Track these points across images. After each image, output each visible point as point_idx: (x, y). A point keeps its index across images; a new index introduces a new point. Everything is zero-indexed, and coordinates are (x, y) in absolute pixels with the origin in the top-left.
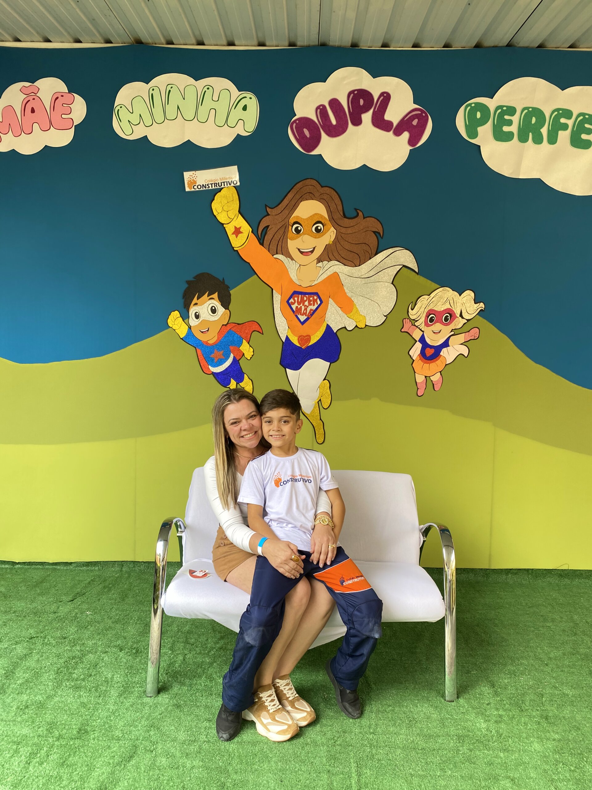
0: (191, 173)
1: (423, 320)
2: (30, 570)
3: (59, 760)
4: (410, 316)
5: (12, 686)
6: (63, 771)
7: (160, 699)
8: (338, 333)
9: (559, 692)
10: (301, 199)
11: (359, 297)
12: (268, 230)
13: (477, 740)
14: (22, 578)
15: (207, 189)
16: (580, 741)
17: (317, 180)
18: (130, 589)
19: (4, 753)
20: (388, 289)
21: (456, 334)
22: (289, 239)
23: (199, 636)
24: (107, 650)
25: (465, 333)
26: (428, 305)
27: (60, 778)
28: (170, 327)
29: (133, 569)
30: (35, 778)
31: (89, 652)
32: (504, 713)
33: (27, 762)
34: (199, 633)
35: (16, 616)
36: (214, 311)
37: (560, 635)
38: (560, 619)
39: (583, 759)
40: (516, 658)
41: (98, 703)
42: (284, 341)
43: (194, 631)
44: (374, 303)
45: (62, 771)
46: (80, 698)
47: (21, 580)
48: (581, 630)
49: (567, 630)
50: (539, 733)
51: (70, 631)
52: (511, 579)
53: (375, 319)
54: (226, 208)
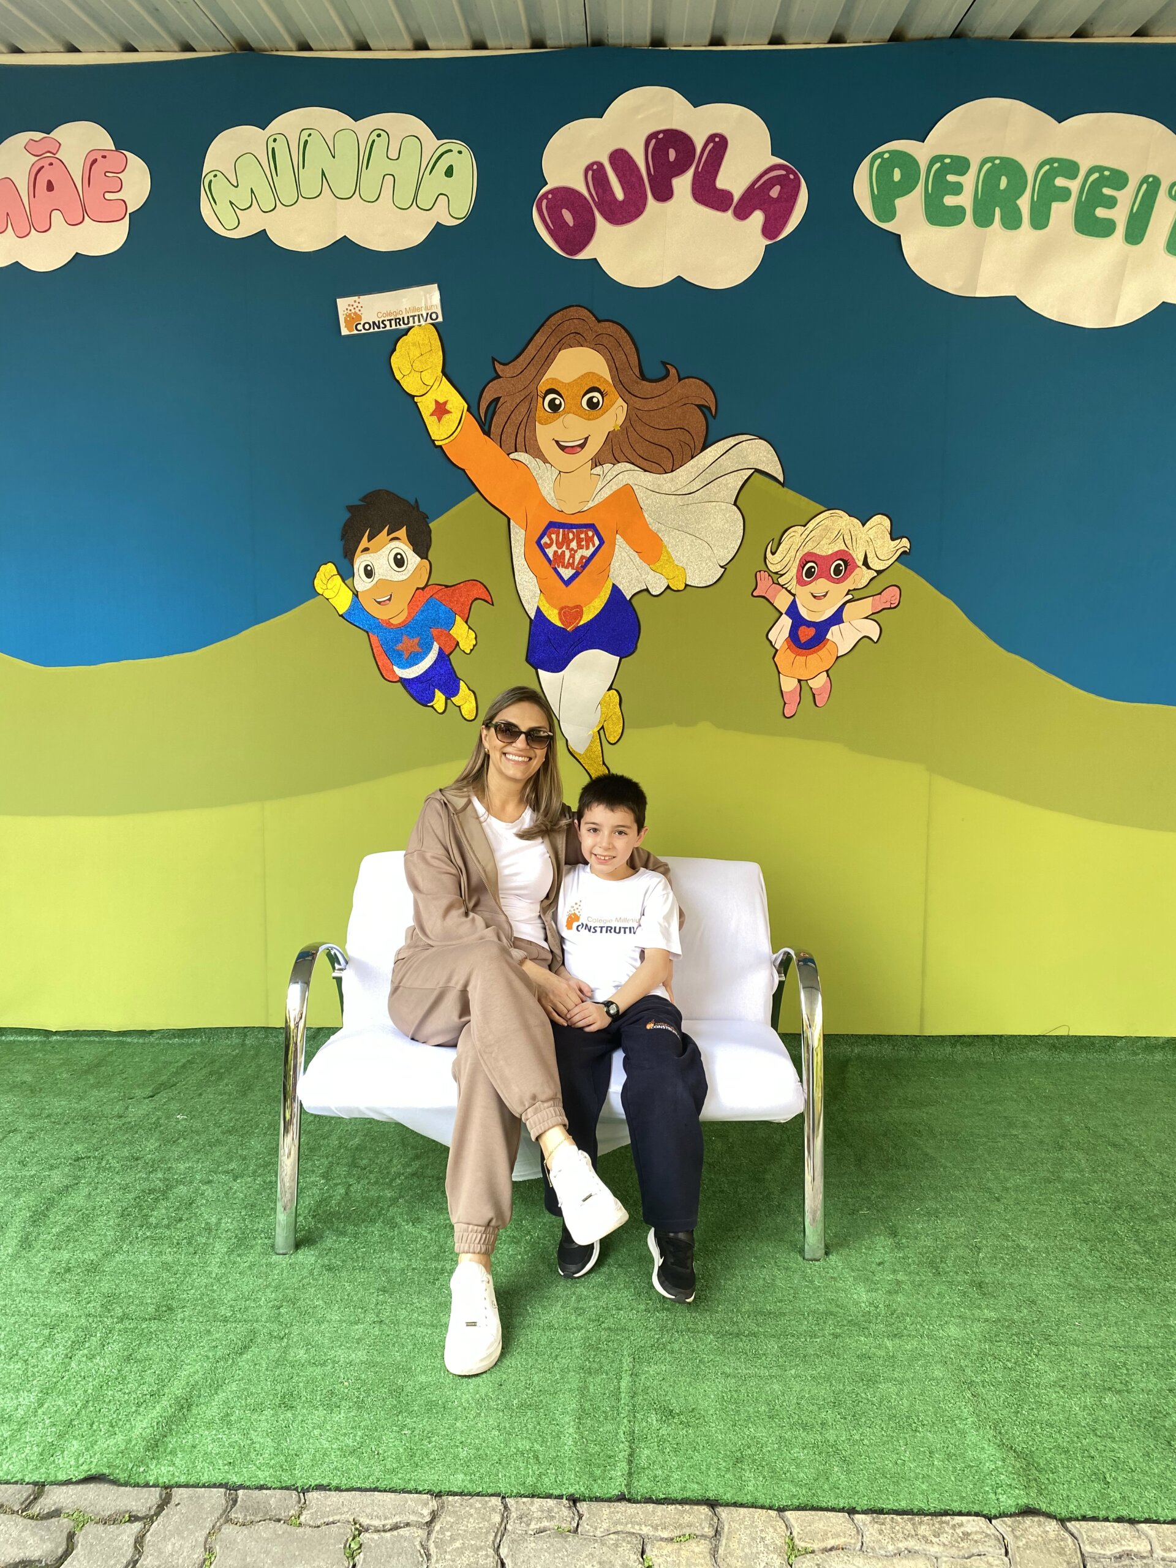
0: (350, 300)
1: (794, 571)
2: (77, 1045)
3: (122, 1352)
4: (769, 565)
5: (42, 1237)
6: (129, 1368)
7: (301, 1257)
8: (634, 602)
9: (1010, 1244)
10: (558, 347)
11: (673, 531)
12: (498, 406)
13: (850, 1321)
14: (62, 1059)
16: (1033, 1322)
17: (589, 308)
18: (258, 1077)
19: (29, 1341)
20: (727, 515)
21: (856, 598)
22: (539, 422)
23: (377, 1154)
24: (211, 1178)
25: (873, 596)
26: (804, 543)
27: (124, 1378)
28: (319, 594)
29: (266, 1041)
30: (80, 1379)
31: (180, 1182)
32: (905, 1278)
33: (66, 1355)
34: (377, 1149)
35: (51, 1122)
36: (399, 562)
37: (1034, 1150)
38: (1038, 1123)
39: (1032, 1350)
40: (945, 1189)
41: (192, 1264)
42: (533, 618)
43: (369, 1146)
44: (700, 541)
45: (126, 1369)
46: (162, 1255)
47: (62, 1061)
48: (1072, 1140)
49: (1047, 1140)
50: (962, 1310)
51: (146, 1147)
52: (961, 1054)
53: (703, 574)
54: (418, 365)
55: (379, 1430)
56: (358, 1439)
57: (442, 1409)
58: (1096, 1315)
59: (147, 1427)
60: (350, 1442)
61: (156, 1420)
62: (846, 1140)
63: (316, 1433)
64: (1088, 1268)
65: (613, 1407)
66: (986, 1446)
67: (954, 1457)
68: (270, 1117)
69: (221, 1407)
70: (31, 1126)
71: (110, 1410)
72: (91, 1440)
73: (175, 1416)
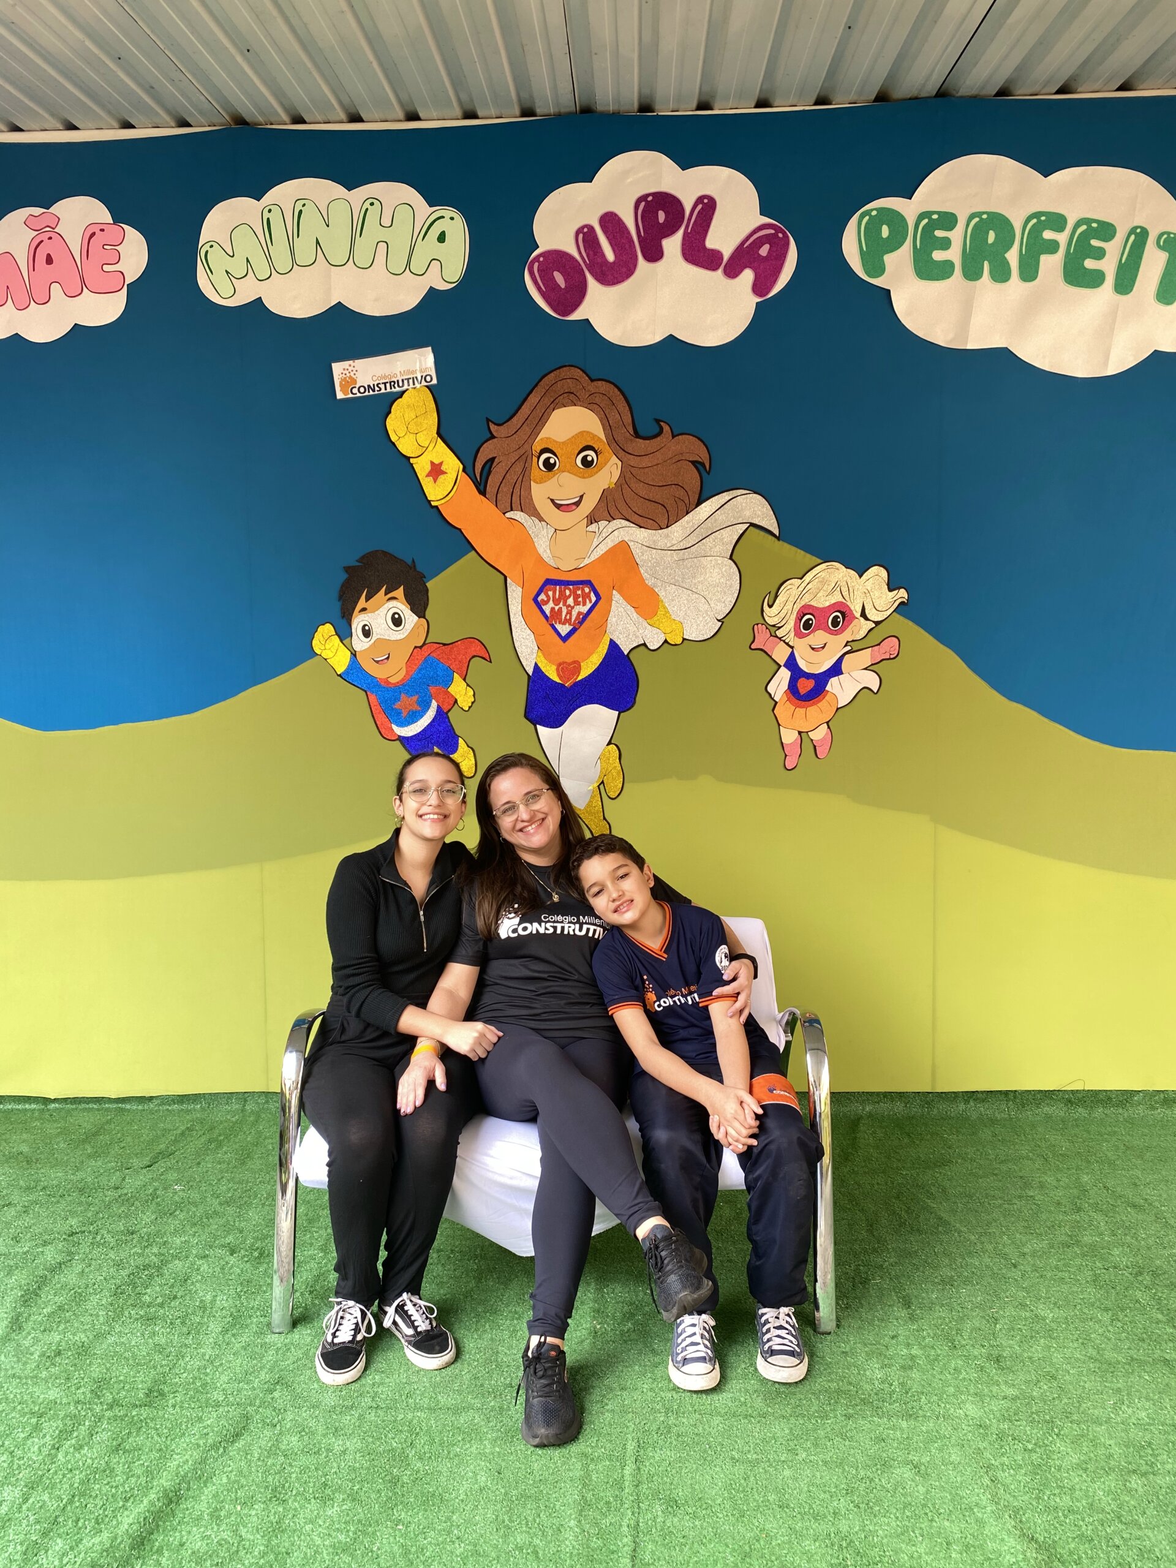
0: (345, 364)
1: (791, 624)
2: (75, 1113)
3: (110, 1441)
4: (767, 618)
5: (33, 1318)
6: (117, 1459)
7: (297, 1337)
8: (631, 656)
9: (1028, 1314)
10: (552, 406)
11: (669, 586)
12: (493, 467)
13: (862, 1400)
14: (60, 1128)
15: (376, 392)
16: (1054, 1399)
17: (584, 368)
18: (258, 1143)
19: (16, 1431)
20: (724, 569)
21: (854, 649)
22: (534, 482)
24: (207, 1253)
25: (872, 647)
26: (801, 596)
27: (112, 1470)
28: (317, 655)
29: (266, 1106)
30: (66, 1472)
31: (176, 1257)
32: (919, 1352)
33: (54, 1445)
35: (46, 1195)
36: (397, 621)
37: (1050, 1212)
38: (1055, 1183)
39: (1053, 1430)
40: (960, 1255)
41: (186, 1345)
42: (530, 672)
44: (697, 596)
45: (115, 1460)
46: (154, 1336)
47: (59, 1130)
48: (1090, 1201)
49: (1064, 1201)
50: (980, 1386)
51: (142, 1220)
52: (974, 1111)
53: (700, 627)
54: (413, 428)
55: (373, 1525)
56: (351, 1535)
57: (439, 1502)
58: (1119, 1390)
59: (134, 1523)
60: (342, 1537)
61: (143, 1516)
62: (857, 1204)
63: (308, 1529)
64: (1109, 1340)
65: (617, 1496)
66: (1006, 1537)
67: (972, 1549)
68: (269, 1187)
69: (211, 1501)
70: (26, 1199)
71: (96, 1505)
72: (76, 1538)
73: (162, 1512)
